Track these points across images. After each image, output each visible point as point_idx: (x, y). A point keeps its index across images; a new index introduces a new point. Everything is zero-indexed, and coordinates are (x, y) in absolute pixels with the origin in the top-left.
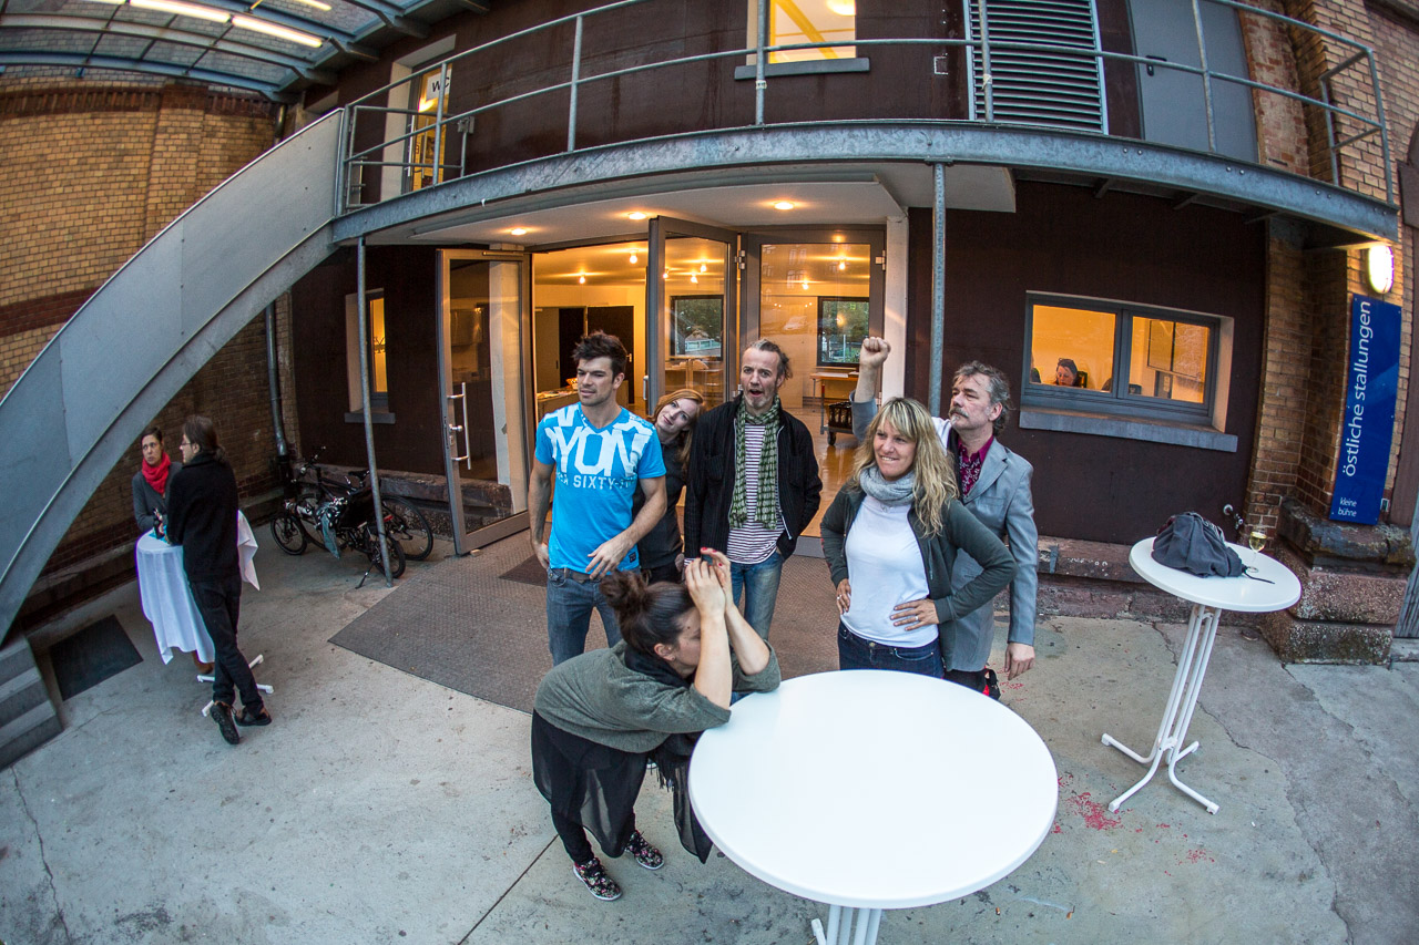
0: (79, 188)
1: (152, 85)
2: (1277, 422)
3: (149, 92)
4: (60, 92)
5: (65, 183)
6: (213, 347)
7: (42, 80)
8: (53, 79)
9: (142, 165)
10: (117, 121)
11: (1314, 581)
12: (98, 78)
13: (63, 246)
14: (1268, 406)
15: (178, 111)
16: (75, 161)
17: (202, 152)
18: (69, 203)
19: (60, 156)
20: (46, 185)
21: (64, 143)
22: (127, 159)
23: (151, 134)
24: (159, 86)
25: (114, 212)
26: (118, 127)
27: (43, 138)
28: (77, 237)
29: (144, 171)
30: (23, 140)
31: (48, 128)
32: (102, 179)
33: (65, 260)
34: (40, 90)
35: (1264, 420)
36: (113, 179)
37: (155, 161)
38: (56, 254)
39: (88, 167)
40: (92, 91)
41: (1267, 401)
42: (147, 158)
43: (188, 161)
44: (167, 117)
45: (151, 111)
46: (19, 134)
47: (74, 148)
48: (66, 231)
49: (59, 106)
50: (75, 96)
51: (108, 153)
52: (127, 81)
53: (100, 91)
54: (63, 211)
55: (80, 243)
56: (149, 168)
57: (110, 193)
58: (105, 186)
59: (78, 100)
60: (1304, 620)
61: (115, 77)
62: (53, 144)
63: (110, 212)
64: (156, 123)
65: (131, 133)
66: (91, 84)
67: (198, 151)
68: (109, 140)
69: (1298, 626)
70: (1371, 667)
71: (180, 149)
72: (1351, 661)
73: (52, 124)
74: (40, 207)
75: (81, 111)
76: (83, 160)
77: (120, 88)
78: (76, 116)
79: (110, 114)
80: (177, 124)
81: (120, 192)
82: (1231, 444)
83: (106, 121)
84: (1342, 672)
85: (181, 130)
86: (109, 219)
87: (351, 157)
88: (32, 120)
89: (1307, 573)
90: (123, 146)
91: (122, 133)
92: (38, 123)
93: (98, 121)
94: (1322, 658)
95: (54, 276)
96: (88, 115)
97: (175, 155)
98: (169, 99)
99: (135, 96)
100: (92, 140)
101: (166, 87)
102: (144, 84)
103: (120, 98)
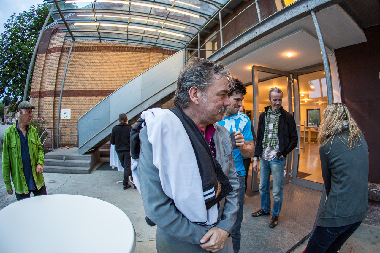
1: (147, 47)
3: (147, 49)
4: (122, 47)
5: (126, 67)
7: (117, 44)
8: (120, 44)
9: (147, 65)
10: (139, 54)
12: (131, 45)
15: (155, 53)
16: (128, 62)
18: (127, 71)
20: (121, 66)
21: (125, 58)
22: (142, 63)
23: (148, 58)
24: (149, 47)
26: (139, 56)
27: (119, 56)
31: (120, 54)
34: (117, 46)
36: (139, 67)
37: (150, 64)
39: (132, 64)
40: (131, 48)
44: (153, 54)
45: (148, 53)
46: (112, 55)
47: (128, 59)
48: (126, 77)
49: (122, 50)
50: (127, 48)
51: (137, 61)
53: (133, 48)
54: (126, 73)
56: (149, 66)
62: (122, 58)
64: (150, 56)
65: (143, 57)
68: (137, 59)
71: (157, 62)
75: (129, 52)
76: (131, 62)
77: (139, 47)
78: (127, 52)
79: (137, 53)
80: (155, 56)
85: (157, 58)
88: (115, 52)
90: (141, 60)
92: (117, 53)
93: (133, 54)
96: (131, 53)
98: (152, 51)
99: (143, 49)
100: (132, 58)
101: (151, 48)
102: (145, 47)
103: (139, 49)
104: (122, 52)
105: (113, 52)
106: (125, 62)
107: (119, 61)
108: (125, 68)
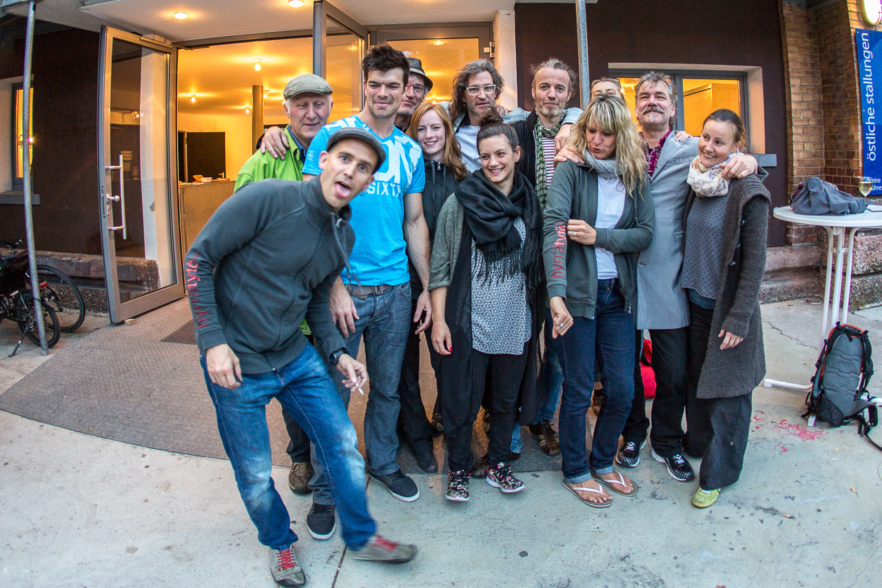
2: (804, 138)
11: (862, 244)
14: (796, 127)
35: (794, 138)
41: (794, 123)
60: (859, 276)
82: (772, 160)
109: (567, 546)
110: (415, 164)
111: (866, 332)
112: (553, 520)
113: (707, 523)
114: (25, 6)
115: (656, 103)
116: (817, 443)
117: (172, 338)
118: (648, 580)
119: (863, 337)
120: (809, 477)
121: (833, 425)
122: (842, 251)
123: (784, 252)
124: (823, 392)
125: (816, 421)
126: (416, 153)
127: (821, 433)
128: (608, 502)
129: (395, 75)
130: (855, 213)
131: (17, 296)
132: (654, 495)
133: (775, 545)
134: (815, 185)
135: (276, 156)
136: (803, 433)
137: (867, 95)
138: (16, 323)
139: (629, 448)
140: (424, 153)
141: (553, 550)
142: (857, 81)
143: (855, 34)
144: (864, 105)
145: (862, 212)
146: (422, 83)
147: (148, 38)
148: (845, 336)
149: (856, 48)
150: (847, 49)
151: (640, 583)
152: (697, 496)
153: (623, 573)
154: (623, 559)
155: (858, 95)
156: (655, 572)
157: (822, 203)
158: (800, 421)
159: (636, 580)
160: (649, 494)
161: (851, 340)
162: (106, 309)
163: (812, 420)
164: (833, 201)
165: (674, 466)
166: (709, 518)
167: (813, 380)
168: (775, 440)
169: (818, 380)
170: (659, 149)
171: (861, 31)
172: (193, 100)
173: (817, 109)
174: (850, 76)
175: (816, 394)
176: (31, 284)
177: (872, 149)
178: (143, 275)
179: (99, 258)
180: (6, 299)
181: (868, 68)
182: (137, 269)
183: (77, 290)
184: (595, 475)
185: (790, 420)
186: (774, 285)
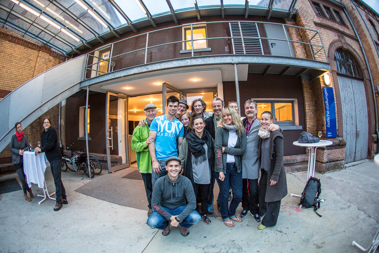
0: (19, 65)
1: (38, 45)
2: (310, 120)
3: (38, 46)
4: (19, 39)
5: (16, 63)
6: (48, 108)
7: (15, 34)
8: (17, 35)
9: (34, 64)
10: (29, 51)
11: (326, 153)
12: (27, 38)
13: (13, 79)
14: (308, 117)
15: (44, 53)
16: (19, 58)
17: (48, 65)
18: (16, 68)
19: (16, 55)
20: (12, 61)
21: (17, 52)
22: (30, 61)
23: (37, 57)
24: (40, 45)
25: (26, 74)
26: (30, 53)
27: (12, 49)
28: (17, 78)
29: (34, 66)
30: (8, 48)
32: (24, 65)
33: (13, 82)
34: (14, 36)
35: (307, 120)
36: (26, 66)
37: (37, 64)
38: (11, 80)
39: (21, 60)
40: (25, 41)
42: (35, 63)
43: (44, 66)
44: (41, 54)
45: (38, 51)
46: (8, 46)
47: (19, 54)
48: (14, 75)
49: (17, 42)
50: (21, 41)
51: (26, 58)
52: (33, 41)
53: (27, 42)
54: (14, 70)
55: (17, 80)
56: (35, 65)
57: (26, 69)
58: (25, 67)
59: (22, 43)
60: (325, 163)
61: (31, 40)
62: (15, 52)
63: (25, 74)
64: (38, 55)
65: (32, 55)
66: (25, 39)
67: (47, 64)
68: (27, 55)
69: (324, 164)
70: (341, 170)
71: (43, 63)
72: (337, 170)
73: (15, 46)
74: (9, 67)
75: (22, 46)
76: (21, 58)
77: (32, 43)
78: (21, 46)
80: (43, 56)
81: (28, 70)
82: (301, 128)
83: (27, 50)
84: (336, 172)
85: (44, 58)
86: (24, 76)
87: (87, 66)
88: (11, 43)
89: (324, 152)
90: (30, 58)
91: (30, 54)
92: (12, 45)
93: (25, 50)
94: (330, 171)
95: (10, 86)
96: (23, 47)
97: (42, 64)
98: (42, 49)
99: (34, 46)
100: (23, 54)
101: (42, 46)
102: (37, 44)
103: (31, 45)
104: (17, 45)
105: (9, 43)
106: (16, 57)
107: (12, 54)
108: (14, 64)
109: (218, 236)
110: (181, 128)
111: (320, 180)
112: (217, 229)
113: (261, 234)
114: (86, 87)
115: (251, 110)
116: (301, 213)
117: (124, 177)
118: (238, 247)
119: (318, 181)
120: (295, 222)
121: (307, 208)
122: (312, 154)
123: (304, 156)
124: (305, 197)
125: (302, 206)
126: (181, 126)
127: (303, 210)
128: (233, 226)
129: (176, 104)
130: (316, 143)
131: (84, 164)
132: (248, 225)
133: (278, 241)
134: (304, 134)
135: (142, 126)
136: (298, 210)
137: (327, 107)
138: (83, 171)
139: (244, 212)
140: (184, 126)
141: (214, 237)
142: (324, 103)
143: (323, 88)
144: (326, 110)
145: (318, 142)
146: (186, 107)
147: (120, 95)
148: (313, 181)
149: (323, 93)
150: (321, 93)
151: (235, 248)
152: (260, 226)
153: (231, 245)
154: (232, 241)
155: (324, 107)
156: (240, 245)
157: (305, 140)
158: (298, 206)
159: (234, 247)
160: (246, 225)
161: (314, 182)
162: (108, 169)
163: (301, 206)
164: (309, 139)
165: (255, 217)
166: (262, 232)
167: (302, 194)
168: (289, 211)
169: (304, 194)
170: (252, 124)
171: (324, 87)
172: (135, 112)
173: (314, 112)
174: (322, 101)
175: (302, 198)
176: (87, 161)
177: (329, 123)
178: (118, 160)
179: (106, 155)
180: (81, 165)
181: (327, 99)
182: (116, 159)
183: (100, 164)
184: (230, 218)
185: (295, 206)
186: (301, 166)
